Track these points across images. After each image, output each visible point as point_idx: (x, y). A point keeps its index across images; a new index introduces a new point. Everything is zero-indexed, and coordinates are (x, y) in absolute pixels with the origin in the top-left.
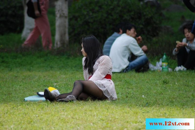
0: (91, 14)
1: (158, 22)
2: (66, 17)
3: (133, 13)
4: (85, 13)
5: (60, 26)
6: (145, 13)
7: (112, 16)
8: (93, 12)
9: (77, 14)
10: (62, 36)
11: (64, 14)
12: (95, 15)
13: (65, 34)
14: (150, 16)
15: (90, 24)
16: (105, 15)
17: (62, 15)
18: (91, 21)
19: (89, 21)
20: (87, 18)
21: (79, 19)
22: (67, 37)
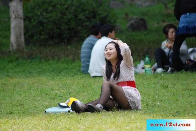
0: (45, 14)
1: (112, 21)
2: (21, 18)
3: (87, 12)
4: (39, 13)
5: (15, 28)
6: (99, 12)
7: (66, 15)
8: (47, 12)
9: (30, 15)
10: (17, 37)
11: (19, 15)
12: (49, 15)
13: (20, 35)
14: (104, 15)
15: (44, 25)
16: (60, 15)
17: (17, 16)
18: (46, 21)
19: (43, 21)
20: (41, 18)
21: (32, 20)
22: (23, 39)
